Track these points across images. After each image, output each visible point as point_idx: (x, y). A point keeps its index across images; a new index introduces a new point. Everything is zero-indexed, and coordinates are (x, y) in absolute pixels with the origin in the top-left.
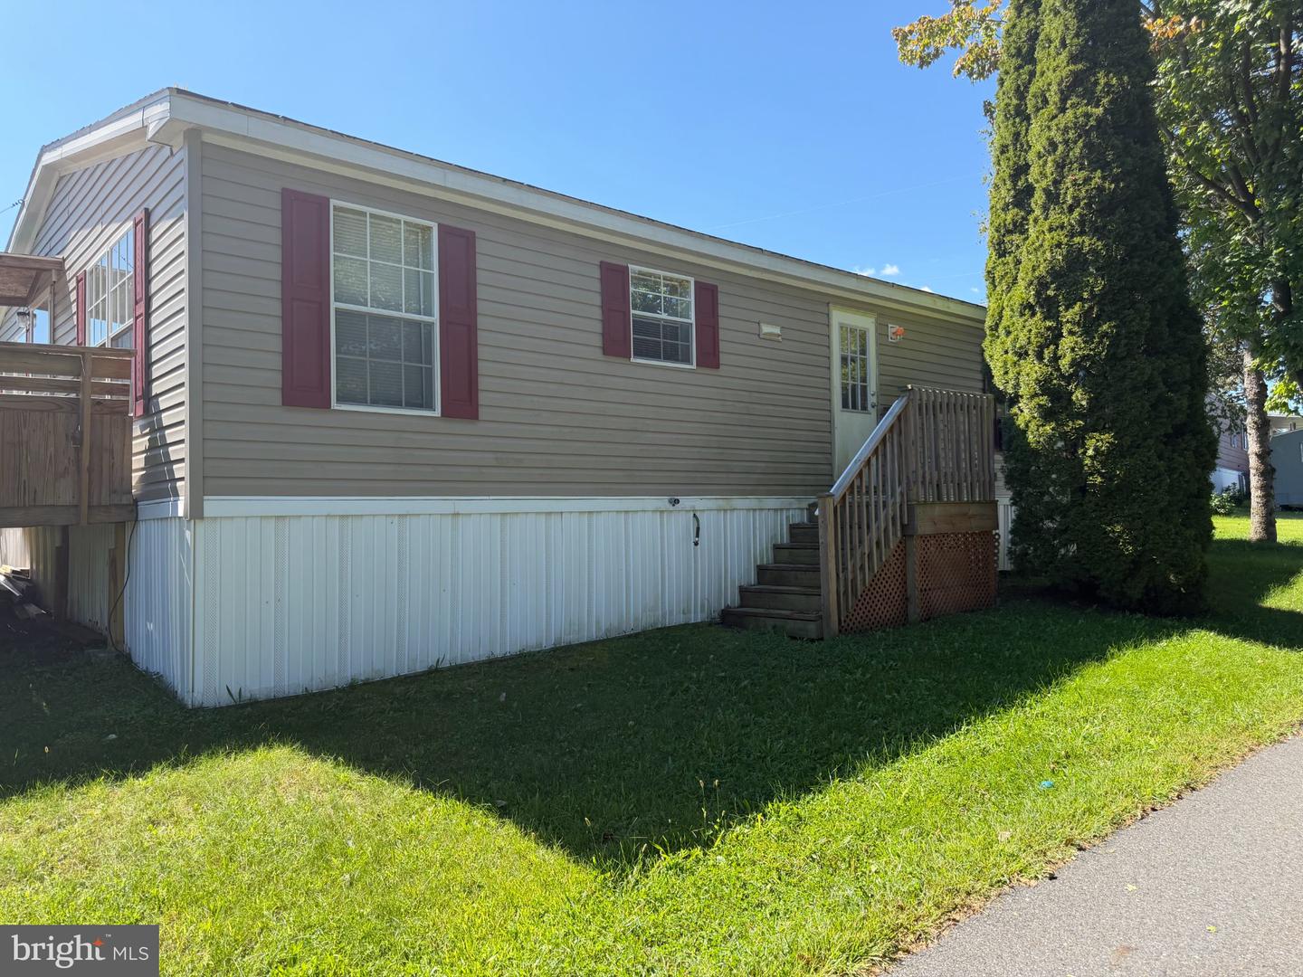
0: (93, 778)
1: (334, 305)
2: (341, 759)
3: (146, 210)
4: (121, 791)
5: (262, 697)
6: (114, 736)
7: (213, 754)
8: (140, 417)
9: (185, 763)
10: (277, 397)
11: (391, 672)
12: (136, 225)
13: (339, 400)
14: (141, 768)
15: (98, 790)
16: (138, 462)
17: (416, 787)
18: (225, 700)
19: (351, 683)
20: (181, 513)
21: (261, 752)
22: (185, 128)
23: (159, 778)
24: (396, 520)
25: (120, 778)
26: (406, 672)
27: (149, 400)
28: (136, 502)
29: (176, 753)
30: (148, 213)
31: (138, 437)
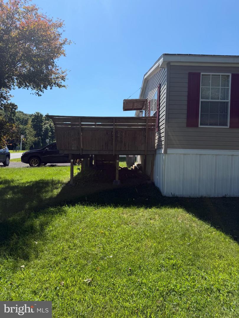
0: (142, 207)
1: (201, 100)
2: (194, 214)
3: (160, 84)
4: (146, 211)
5: (179, 197)
6: (147, 199)
7: (166, 207)
8: (157, 131)
9: (159, 208)
10: (185, 125)
11: (212, 196)
12: (158, 88)
13: (201, 124)
14: (151, 207)
15: (142, 210)
16: (156, 141)
17: (211, 226)
18: (171, 196)
19: (201, 197)
20: (163, 153)
21: (176, 209)
22: (167, 63)
23: (154, 210)
24: (215, 156)
25: (146, 208)
26: (216, 196)
27: (159, 127)
28: (156, 150)
29: (158, 205)
30: (160, 85)
31: (156, 136)
